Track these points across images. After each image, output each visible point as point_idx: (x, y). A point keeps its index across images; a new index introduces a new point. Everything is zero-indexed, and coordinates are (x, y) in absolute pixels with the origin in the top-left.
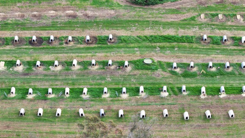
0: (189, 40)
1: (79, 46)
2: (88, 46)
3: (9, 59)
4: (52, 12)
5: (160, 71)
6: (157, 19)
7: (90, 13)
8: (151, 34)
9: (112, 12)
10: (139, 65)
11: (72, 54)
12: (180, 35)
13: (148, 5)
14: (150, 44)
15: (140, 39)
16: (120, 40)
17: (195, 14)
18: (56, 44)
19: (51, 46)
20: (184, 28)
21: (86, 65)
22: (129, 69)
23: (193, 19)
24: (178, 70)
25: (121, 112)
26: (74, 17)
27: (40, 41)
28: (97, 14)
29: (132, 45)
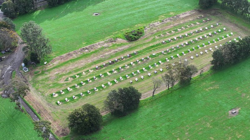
0: (157, 45)
1: (127, 59)
2: (130, 58)
3: (109, 71)
4: (107, 53)
5: (160, 56)
6: (143, 43)
7: (120, 49)
8: (146, 47)
9: (127, 46)
10: (152, 56)
11: (128, 62)
12: (155, 44)
13: (136, 40)
14: (148, 50)
15: (144, 50)
16: (138, 52)
17: (153, 37)
18: (119, 61)
19: (118, 62)
20: (154, 42)
21: (136, 63)
22: (150, 59)
23: (154, 39)
24: (165, 53)
25: (161, 70)
26: (116, 52)
27: (113, 62)
28: (123, 48)
29: (144, 52)
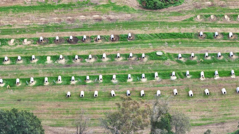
0: (189, 36)
1: (106, 43)
2: (113, 43)
3: (54, 55)
4: (83, 16)
5: (169, 61)
6: (164, 21)
7: (112, 17)
8: (160, 32)
9: (129, 15)
10: (153, 56)
11: (101, 50)
12: (182, 32)
13: (156, 9)
14: (160, 40)
15: (152, 37)
16: (137, 37)
17: (192, 15)
18: (88, 41)
19: (84, 43)
20: (185, 27)
21: (113, 57)
22: (146, 59)
23: (191, 19)
24: (182, 59)
25: (142, 92)
26: (100, 20)
27: (76, 39)
28: (118, 17)
29: (146, 41)
